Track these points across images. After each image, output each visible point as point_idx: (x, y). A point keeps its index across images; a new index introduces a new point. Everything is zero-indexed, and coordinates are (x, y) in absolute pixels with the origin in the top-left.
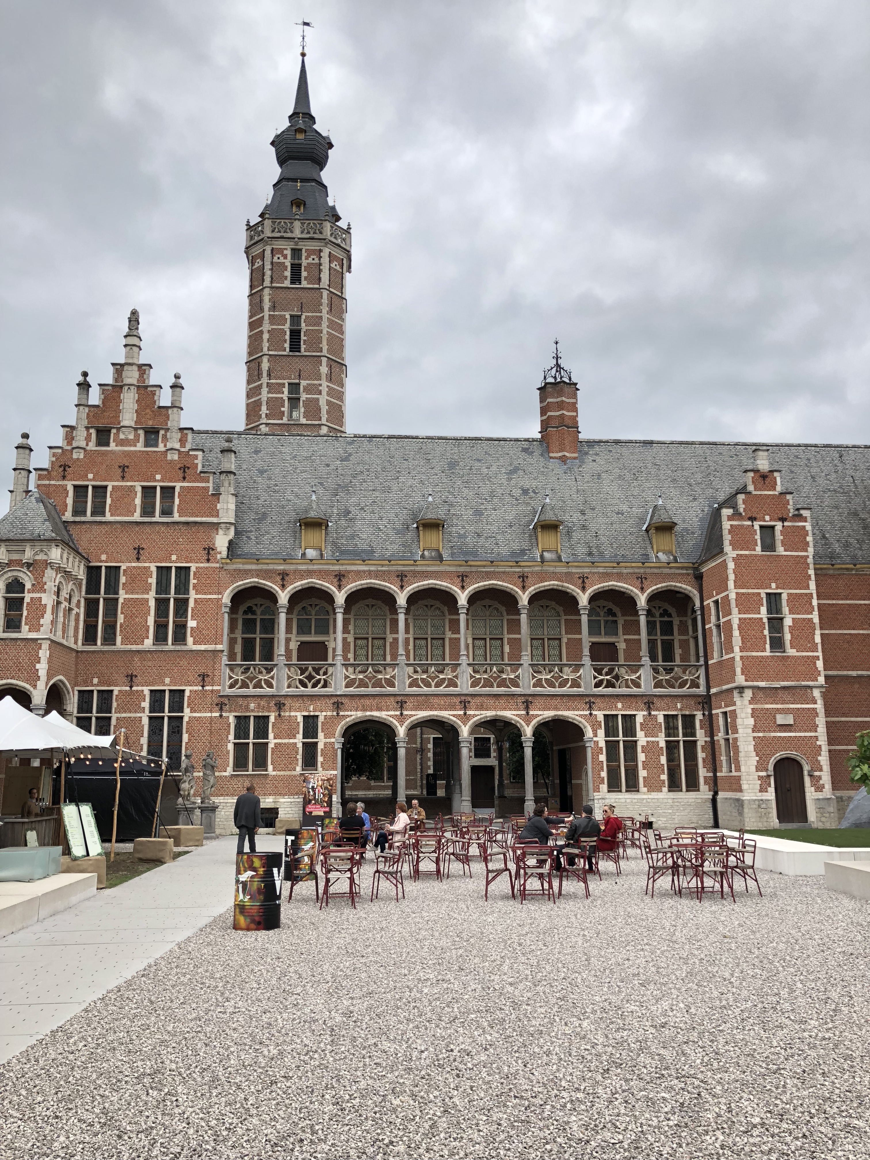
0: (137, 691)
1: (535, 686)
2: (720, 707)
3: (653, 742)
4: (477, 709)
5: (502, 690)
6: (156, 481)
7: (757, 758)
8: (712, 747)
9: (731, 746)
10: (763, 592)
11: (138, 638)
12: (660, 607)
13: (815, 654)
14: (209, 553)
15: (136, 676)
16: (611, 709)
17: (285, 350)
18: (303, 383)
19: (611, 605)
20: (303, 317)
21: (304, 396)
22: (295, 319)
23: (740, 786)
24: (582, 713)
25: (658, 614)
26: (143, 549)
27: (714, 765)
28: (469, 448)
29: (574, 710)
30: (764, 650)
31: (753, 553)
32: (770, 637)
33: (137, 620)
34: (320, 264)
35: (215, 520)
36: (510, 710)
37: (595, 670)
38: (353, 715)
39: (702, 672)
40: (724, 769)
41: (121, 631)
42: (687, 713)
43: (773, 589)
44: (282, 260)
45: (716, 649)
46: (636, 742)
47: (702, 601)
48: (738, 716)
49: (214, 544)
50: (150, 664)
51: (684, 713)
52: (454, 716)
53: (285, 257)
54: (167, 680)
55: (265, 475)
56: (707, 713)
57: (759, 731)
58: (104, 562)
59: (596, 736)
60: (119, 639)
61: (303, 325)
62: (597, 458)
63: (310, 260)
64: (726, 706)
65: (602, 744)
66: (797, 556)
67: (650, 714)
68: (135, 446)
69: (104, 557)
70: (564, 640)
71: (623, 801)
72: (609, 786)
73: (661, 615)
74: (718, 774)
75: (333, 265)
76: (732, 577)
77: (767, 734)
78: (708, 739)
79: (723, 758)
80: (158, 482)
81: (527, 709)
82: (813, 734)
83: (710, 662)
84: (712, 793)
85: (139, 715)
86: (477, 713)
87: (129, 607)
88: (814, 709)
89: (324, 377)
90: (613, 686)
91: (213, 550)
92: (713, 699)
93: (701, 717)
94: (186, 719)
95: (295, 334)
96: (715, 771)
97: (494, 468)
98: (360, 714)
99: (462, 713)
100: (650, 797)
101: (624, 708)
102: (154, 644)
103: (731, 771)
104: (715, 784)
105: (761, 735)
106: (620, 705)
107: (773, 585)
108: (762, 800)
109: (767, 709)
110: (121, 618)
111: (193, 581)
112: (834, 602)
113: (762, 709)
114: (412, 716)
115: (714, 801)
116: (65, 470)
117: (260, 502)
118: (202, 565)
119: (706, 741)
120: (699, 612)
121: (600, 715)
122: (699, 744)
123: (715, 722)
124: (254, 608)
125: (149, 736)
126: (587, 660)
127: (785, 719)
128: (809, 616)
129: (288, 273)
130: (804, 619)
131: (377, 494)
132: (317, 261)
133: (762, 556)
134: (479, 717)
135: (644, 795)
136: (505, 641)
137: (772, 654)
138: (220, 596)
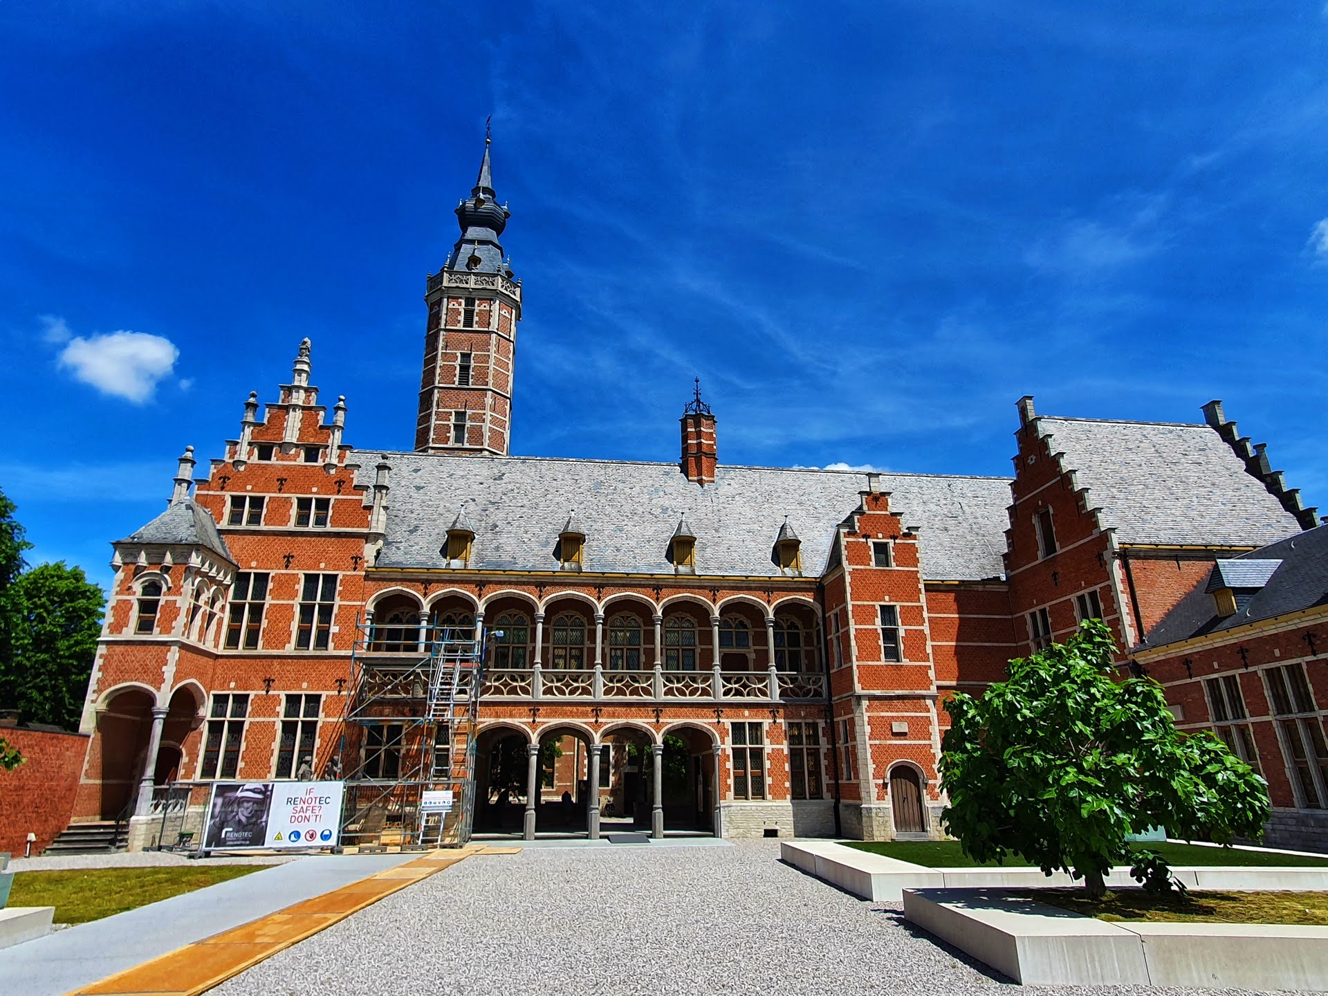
0: (273, 696)
1: (666, 694)
2: (841, 715)
3: (778, 750)
4: (609, 717)
5: (635, 698)
6: (312, 493)
7: (874, 766)
8: (833, 754)
9: (852, 754)
10: (877, 604)
11: (280, 643)
12: (787, 620)
13: (927, 664)
14: (356, 562)
15: (273, 681)
16: (738, 717)
17: (454, 383)
18: (469, 412)
19: (743, 618)
20: (473, 355)
21: (468, 424)
22: (466, 357)
23: (859, 795)
24: (710, 721)
25: (785, 626)
26: (293, 557)
27: (835, 772)
28: (614, 471)
29: (703, 717)
30: (879, 660)
31: (868, 567)
32: (885, 647)
33: (280, 625)
34: (490, 311)
35: (365, 530)
36: (641, 717)
37: (724, 679)
38: (486, 721)
39: (824, 680)
40: (845, 776)
41: (263, 636)
42: (811, 721)
43: (887, 602)
44: (456, 306)
45: (836, 659)
46: (762, 749)
47: (824, 613)
48: (856, 723)
49: (362, 553)
50: (289, 668)
51: (808, 721)
52: (585, 723)
53: (460, 305)
54: (305, 685)
55: (422, 491)
56: (829, 721)
57: (875, 739)
58: (253, 568)
59: (723, 743)
60: (260, 643)
61: (472, 361)
62: (732, 482)
63: (482, 307)
64: (845, 714)
65: (729, 752)
66: (908, 571)
67: (775, 722)
68: (295, 461)
69: (254, 564)
70: (698, 651)
71: (749, 808)
72: (736, 794)
73: (789, 628)
74: (840, 782)
75: (502, 312)
76: (849, 589)
77: (883, 742)
78: (830, 746)
79: (844, 766)
80: (314, 494)
81: (658, 716)
82: (927, 742)
83: (831, 672)
84: (833, 801)
85: (272, 719)
86: (609, 720)
87: (274, 612)
88: (928, 717)
89: (488, 407)
90: (741, 694)
91: (361, 559)
92: (835, 707)
93: (824, 725)
94: (319, 725)
95: (465, 369)
96: (837, 779)
97: (637, 489)
98: (492, 721)
99: (593, 720)
100: (774, 804)
101: (750, 716)
102: (295, 649)
103: (850, 779)
104: (836, 791)
105: (877, 742)
106: (746, 713)
107: (887, 598)
108: (879, 808)
109: (883, 717)
110: (264, 623)
111: (339, 588)
112: (945, 615)
113: (878, 717)
114: (544, 723)
115: (836, 808)
116: (224, 482)
117: (413, 515)
118: (349, 573)
119: (828, 749)
120: (821, 623)
121: (727, 722)
122: (822, 751)
123: (836, 729)
124: (401, 616)
125: (282, 741)
126: (717, 670)
127: (900, 727)
128: (921, 628)
129: (461, 318)
130: (916, 630)
131: (524, 510)
132: (488, 308)
133: (875, 570)
134: (610, 725)
135: (769, 802)
136: (642, 651)
137: (887, 663)
138: (364, 603)
